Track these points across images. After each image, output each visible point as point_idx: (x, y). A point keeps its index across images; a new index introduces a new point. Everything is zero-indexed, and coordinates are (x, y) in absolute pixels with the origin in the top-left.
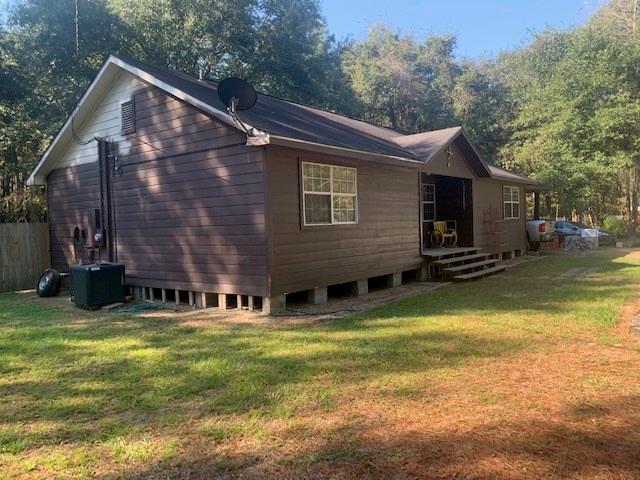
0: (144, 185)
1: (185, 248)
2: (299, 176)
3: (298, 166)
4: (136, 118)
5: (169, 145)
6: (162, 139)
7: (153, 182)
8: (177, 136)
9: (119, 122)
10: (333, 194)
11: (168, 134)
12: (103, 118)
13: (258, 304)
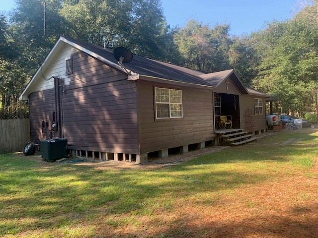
0: (77, 100)
1: (97, 131)
2: (154, 94)
3: (153, 90)
4: (73, 67)
5: (89, 80)
6: (86, 77)
7: (82, 98)
8: (93, 75)
9: (65, 69)
10: (170, 103)
11: (89, 74)
12: (57, 67)
13: (134, 158)
